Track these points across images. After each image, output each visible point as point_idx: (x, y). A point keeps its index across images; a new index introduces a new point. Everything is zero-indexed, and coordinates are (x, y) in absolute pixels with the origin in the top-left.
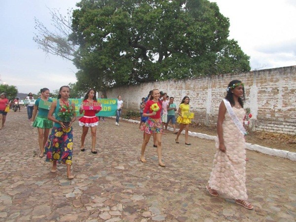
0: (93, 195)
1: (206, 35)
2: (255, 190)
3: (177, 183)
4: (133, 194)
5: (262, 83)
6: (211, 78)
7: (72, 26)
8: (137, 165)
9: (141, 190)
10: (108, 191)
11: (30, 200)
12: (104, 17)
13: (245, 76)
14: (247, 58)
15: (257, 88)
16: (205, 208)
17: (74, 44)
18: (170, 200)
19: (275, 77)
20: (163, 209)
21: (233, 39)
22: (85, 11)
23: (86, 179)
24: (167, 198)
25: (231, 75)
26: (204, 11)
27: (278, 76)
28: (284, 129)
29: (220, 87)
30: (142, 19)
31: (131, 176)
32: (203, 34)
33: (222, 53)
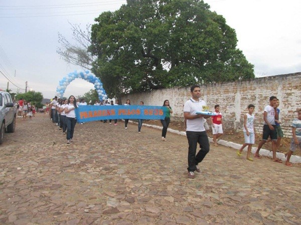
0: (87, 163)
1: (209, 46)
3: (145, 160)
4: (112, 163)
5: (244, 91)
6: (206, 86)
7: (91, 39)
8: (125, 151)
9: (119, 162)
11: (49, 164)
12: (118, 32)
13: (232, 85)
14: (251, 66)
15: (240, 95)
17: (92, 55)
18: (134, 167)
19: (253, 86)
20: (126, 170)
22: (102, 26)
23: (86, 157)
24: (132, 166)
26: (208, 24)
27: (255, 85)
28: (259, 130)
29: (213, 94)
30: (152, 33)
31: (116, 156)
32: (206, 46)
33: (228, 62)
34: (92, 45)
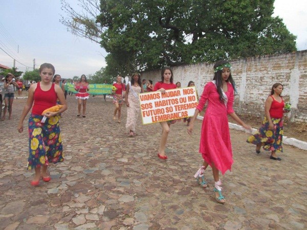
0: (78, 192)
1: (244, 11)
2: (276, 196)
3: (181, 182)
4: (123, 194)
5: (305, 65)
6: (246, 61)
8: (144, 158)
9: (135, 189)
10: (97, 189)
11: (8, 194)
13: (286, 57)
14: (294, 38)
15: (299, 72)
16: (204, 219)
17: (102, 26)
18: (165, 205)
20: (152, 216)
21: (278, 17)
23: (80, 172)
24: (162, 201)
25: (269, 57)
29: (256, 71)
31: (131, 170)
32: (241, 10)
33: (264, 33)
34: (101, 15)
